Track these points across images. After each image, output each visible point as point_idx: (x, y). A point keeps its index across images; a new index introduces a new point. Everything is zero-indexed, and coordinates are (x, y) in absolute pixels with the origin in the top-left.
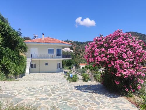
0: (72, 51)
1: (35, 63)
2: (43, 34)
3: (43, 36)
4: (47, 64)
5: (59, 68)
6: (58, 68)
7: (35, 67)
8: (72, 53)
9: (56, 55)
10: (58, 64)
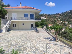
0: (45, 18)
1: (15, 24)
2: (20, 3)
3: (21, 4)
4: (23, 24)
5: (33, 27)
6: (31, 27)
7: (16, 26)
8: (45, 19)
9: (30, 18)
10: (31, 24)
